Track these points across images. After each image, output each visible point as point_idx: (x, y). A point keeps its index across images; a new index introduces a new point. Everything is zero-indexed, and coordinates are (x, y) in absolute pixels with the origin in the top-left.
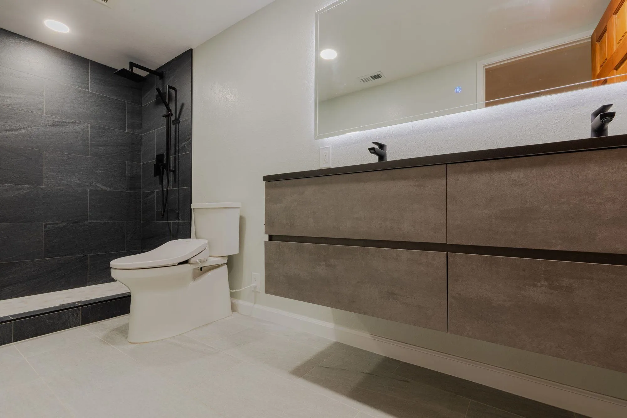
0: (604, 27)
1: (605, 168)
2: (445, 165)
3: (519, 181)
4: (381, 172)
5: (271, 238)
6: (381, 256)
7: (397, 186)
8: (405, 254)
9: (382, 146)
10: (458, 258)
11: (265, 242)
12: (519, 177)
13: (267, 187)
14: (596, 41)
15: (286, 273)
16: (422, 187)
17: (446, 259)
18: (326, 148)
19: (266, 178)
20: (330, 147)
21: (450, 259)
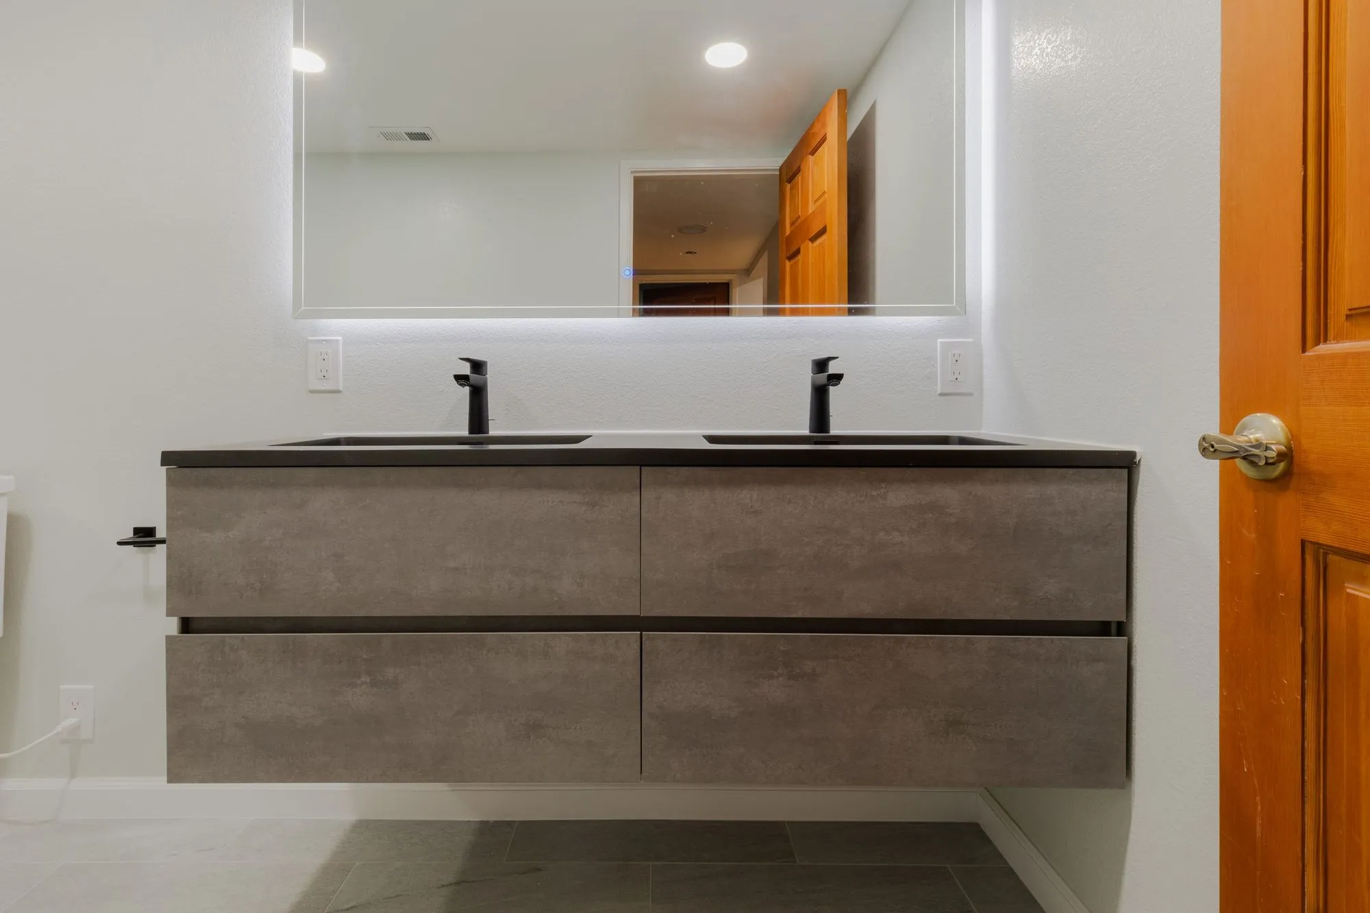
0: (798, 166)
1: (852, 495)
2: (639, 467)
3: (751, 507)
4: (513, 469)
5: (187, 626)
6: (511, 650)
7: (548, 501)
8: (562, 641)
9: (478, 366)
10: (659, 640)
11: (169, 639)
12: (751, 499)
13: (171, 482)
14: (785, 181)
15: (243, 717)
16: (597, 507)
17: (639, 644)
18: (325, 341)
19: (168, 458)
20: (337, 341)
21: (646, 644)
